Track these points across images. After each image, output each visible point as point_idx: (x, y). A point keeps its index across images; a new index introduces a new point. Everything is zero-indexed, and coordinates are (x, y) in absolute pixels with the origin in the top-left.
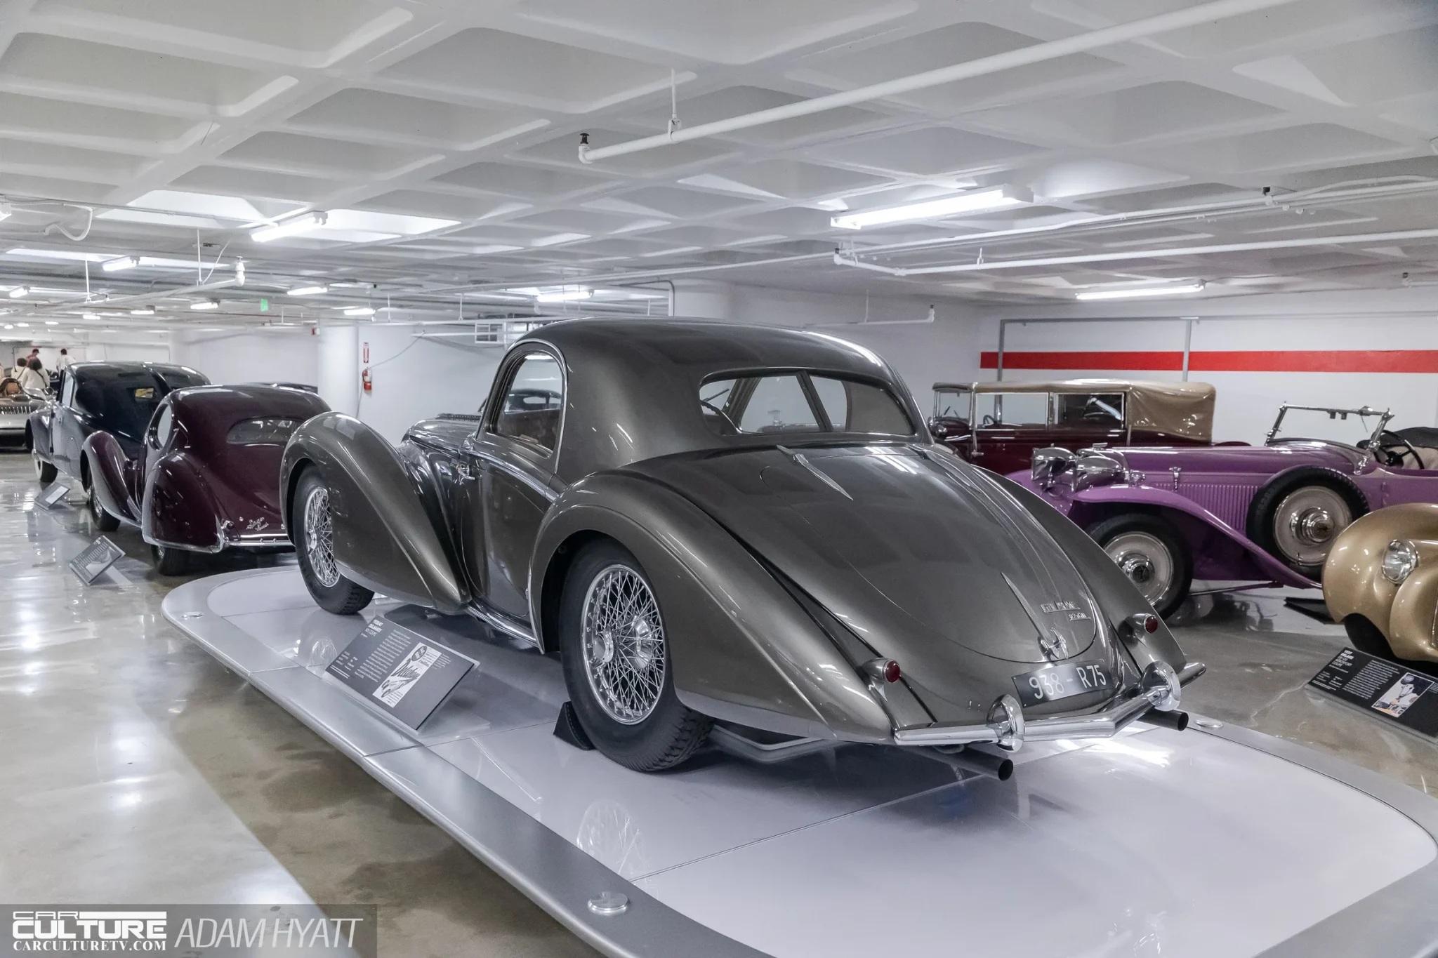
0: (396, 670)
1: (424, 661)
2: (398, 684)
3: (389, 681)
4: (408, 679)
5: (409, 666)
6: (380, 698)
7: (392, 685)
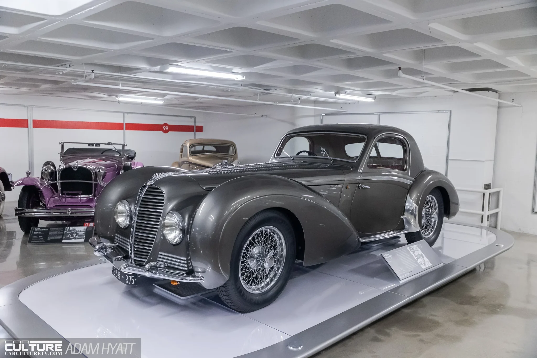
0: (416, 259)
1: (416, 250)
2: (422, 260)
3: (419, 262)
4: (422, 257)
5: (416, 254)
6: (426, 267)
7: (422, 262)
